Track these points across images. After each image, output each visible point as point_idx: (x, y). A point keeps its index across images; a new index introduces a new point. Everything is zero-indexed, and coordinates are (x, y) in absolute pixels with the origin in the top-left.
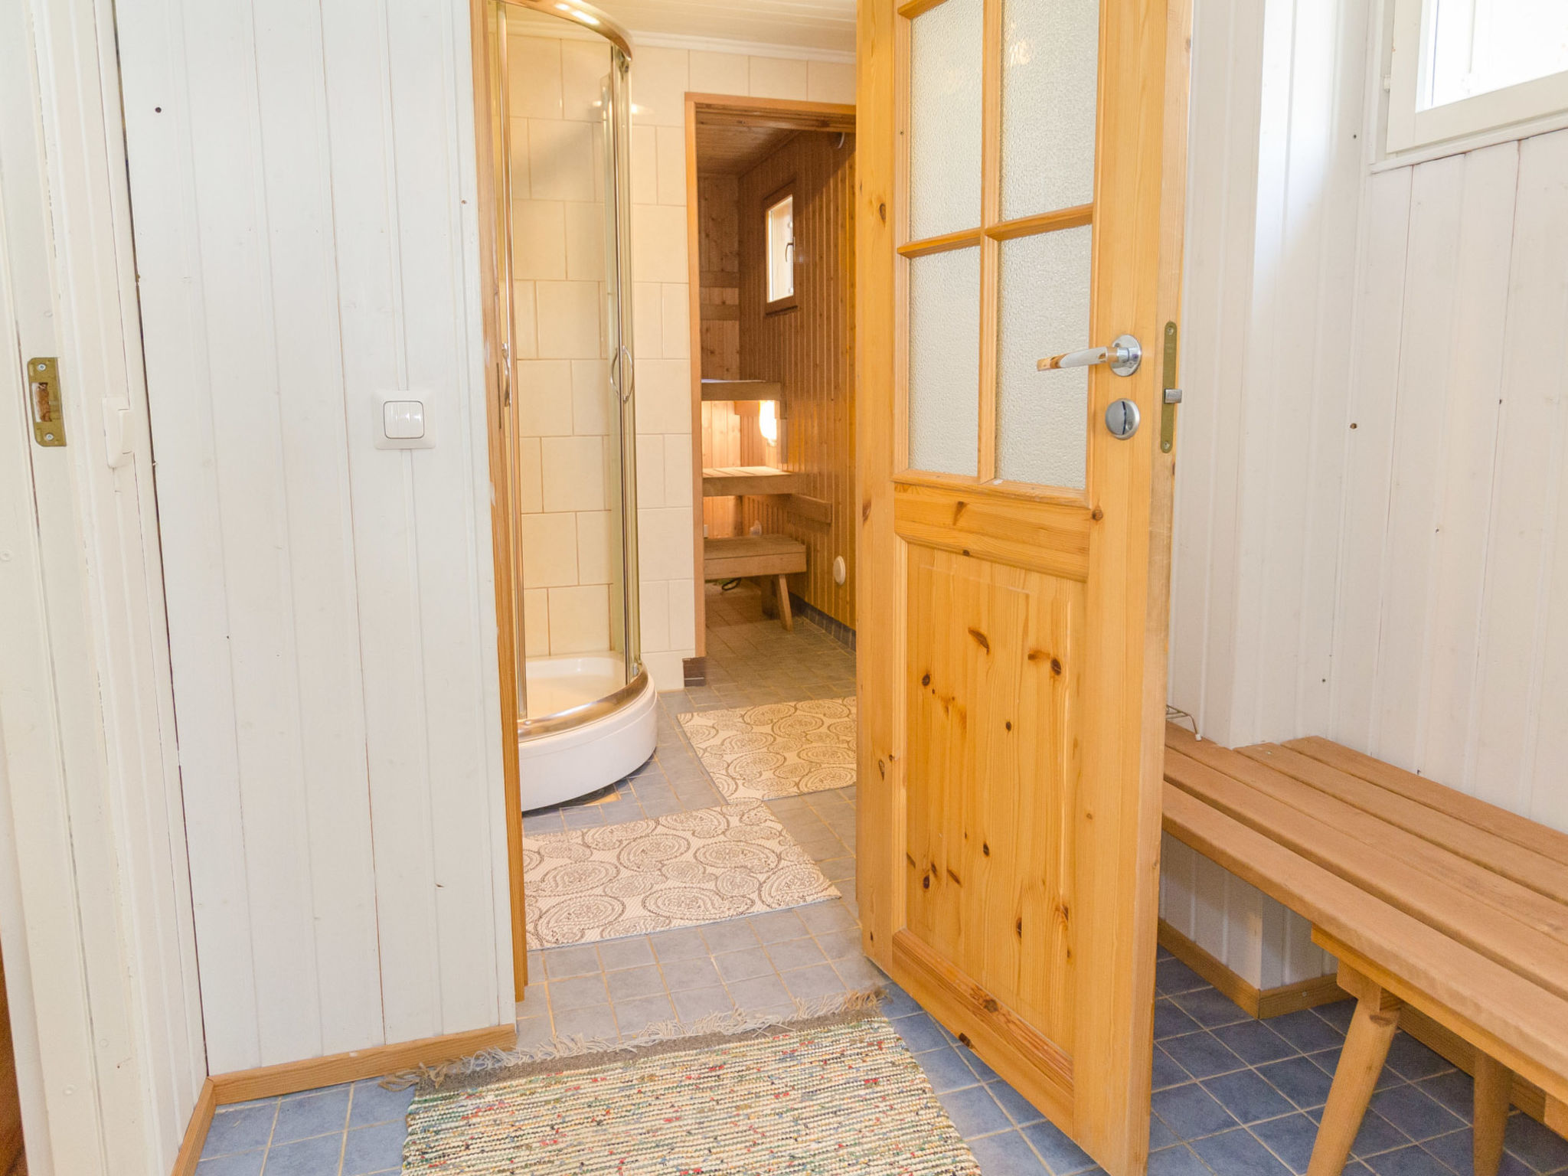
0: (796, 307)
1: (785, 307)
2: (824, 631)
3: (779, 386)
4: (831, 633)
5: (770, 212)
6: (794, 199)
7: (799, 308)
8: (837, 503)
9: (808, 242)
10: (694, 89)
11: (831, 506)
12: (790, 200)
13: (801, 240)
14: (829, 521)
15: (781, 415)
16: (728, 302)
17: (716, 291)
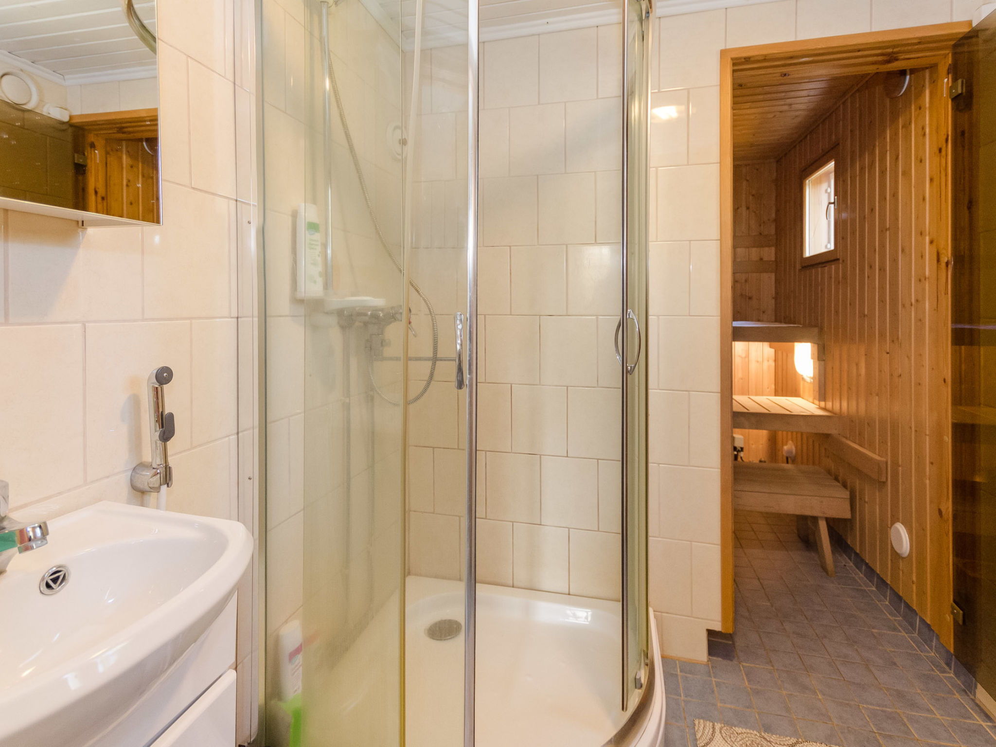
0: (838, 259)
1: (822, 261)
2: (874, 589)
3: (816, 330)
4: (885, 597)
5: (807, 181)
6: (835, 163)
7: (841, 261)
8: (896, 464)
9: (853, 200)
10: (730, 46)
11: (887, 463)
12: (832, 165)
13: (845, 197)
14: (884, 479)
15: (818, 357)
16: (765, 259)
17: (754, 250)
